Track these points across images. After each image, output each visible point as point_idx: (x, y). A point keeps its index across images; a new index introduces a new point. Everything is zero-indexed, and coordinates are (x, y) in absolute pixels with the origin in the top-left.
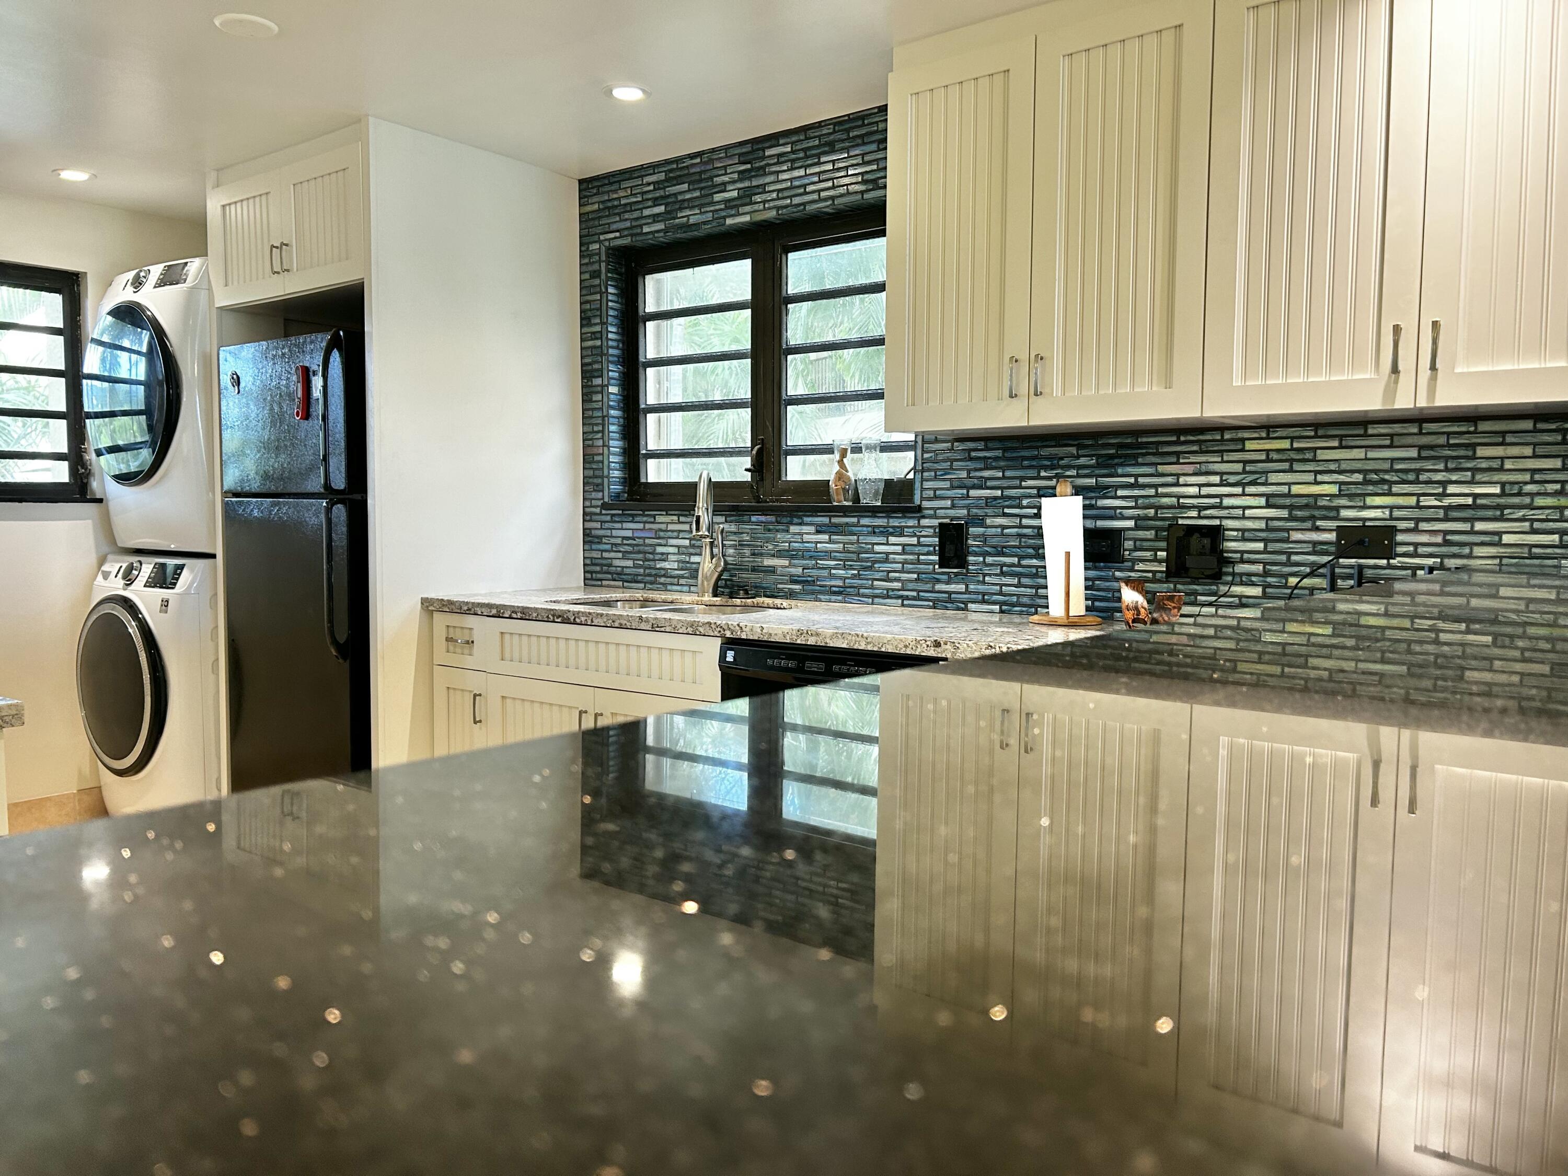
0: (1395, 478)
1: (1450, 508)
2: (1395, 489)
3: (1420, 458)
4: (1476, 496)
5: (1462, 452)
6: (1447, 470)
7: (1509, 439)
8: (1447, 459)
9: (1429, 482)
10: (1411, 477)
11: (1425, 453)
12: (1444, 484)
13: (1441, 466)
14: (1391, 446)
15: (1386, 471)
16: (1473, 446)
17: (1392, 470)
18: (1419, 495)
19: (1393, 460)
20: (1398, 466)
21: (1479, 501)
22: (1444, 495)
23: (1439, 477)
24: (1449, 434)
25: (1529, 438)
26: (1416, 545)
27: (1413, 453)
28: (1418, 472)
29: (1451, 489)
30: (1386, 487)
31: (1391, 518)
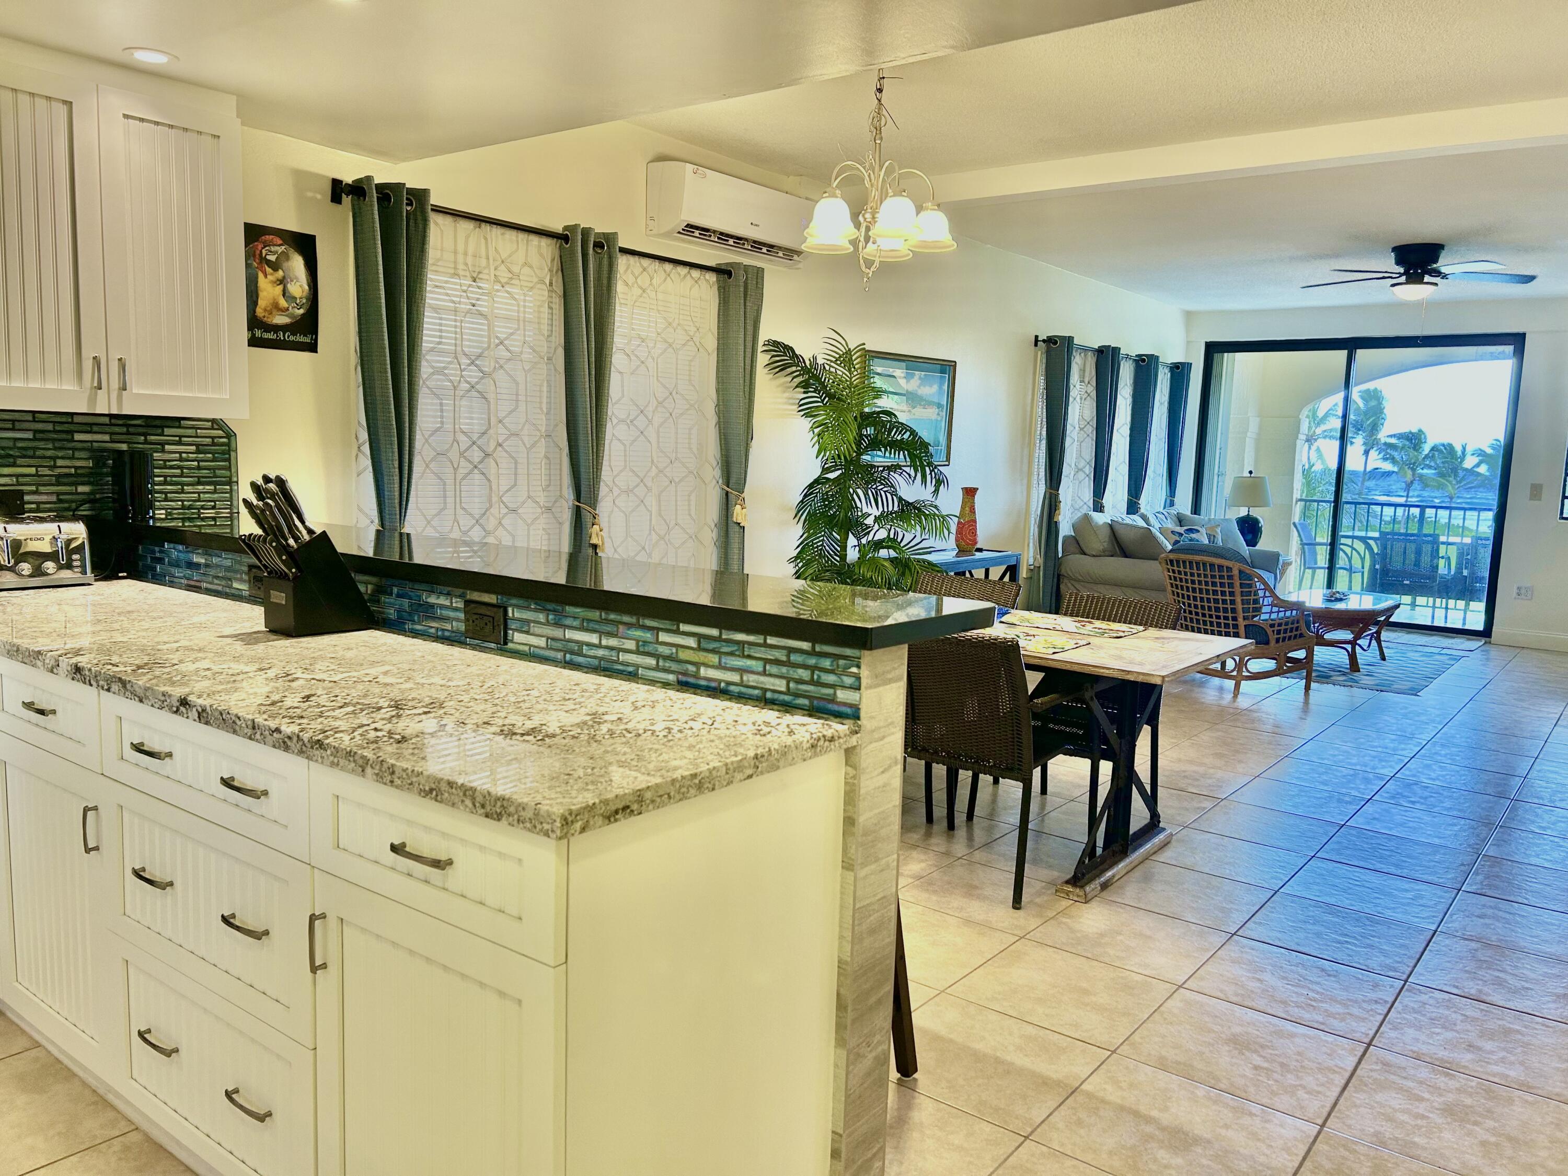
0: (17, 454)
1: (59, 476)
2: (19, 461)
3: (35, 439)
4: (76, 468)
5: (64, 436)
6: (55, 449)
7: (95, 428)
8: (54, 440)
9: (44, 457)
10: (30, 453)
11: (38, 436)
12: (54, 458)
13: (50, 446)
14: (13, 429)
15: (10, 449)
16: (72, 432)
17: (14, 447)
18: (37, 467)
19: (16, 439)
20: (20, 444)
21: (79, 471)
22: (55, 467)
23: (49, 453)
24: (54, 422)
25: (107, 429)
26: (38, 503)
27: (29, 435)
28: (35, 449)
29: (60, 462)
30: (11, 460)
31: (19, 484)
